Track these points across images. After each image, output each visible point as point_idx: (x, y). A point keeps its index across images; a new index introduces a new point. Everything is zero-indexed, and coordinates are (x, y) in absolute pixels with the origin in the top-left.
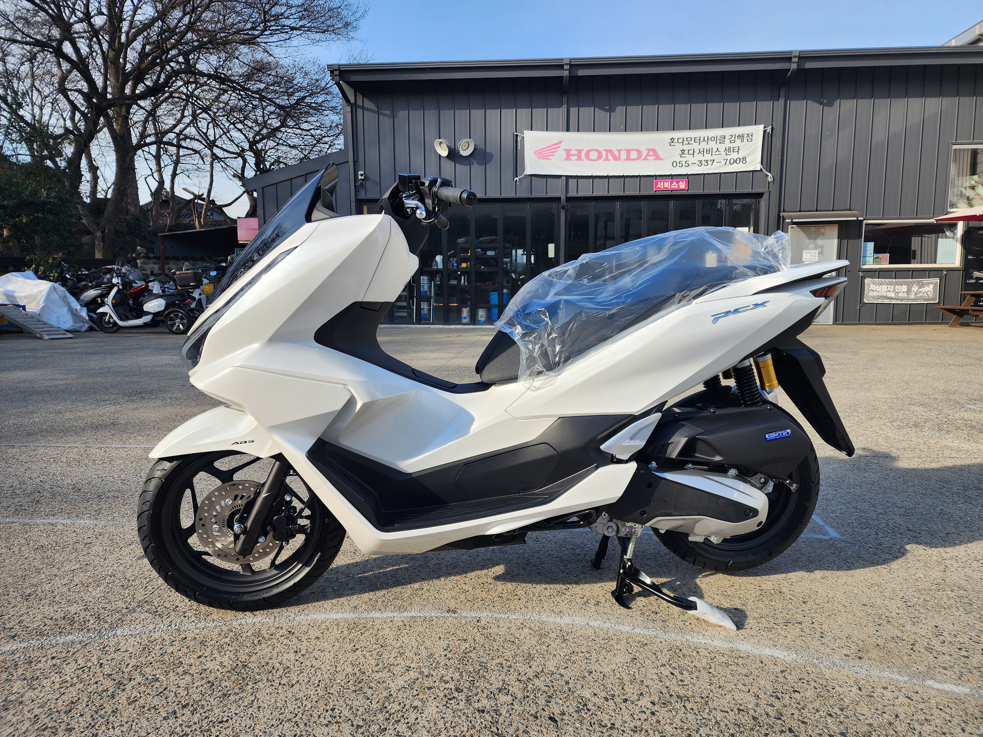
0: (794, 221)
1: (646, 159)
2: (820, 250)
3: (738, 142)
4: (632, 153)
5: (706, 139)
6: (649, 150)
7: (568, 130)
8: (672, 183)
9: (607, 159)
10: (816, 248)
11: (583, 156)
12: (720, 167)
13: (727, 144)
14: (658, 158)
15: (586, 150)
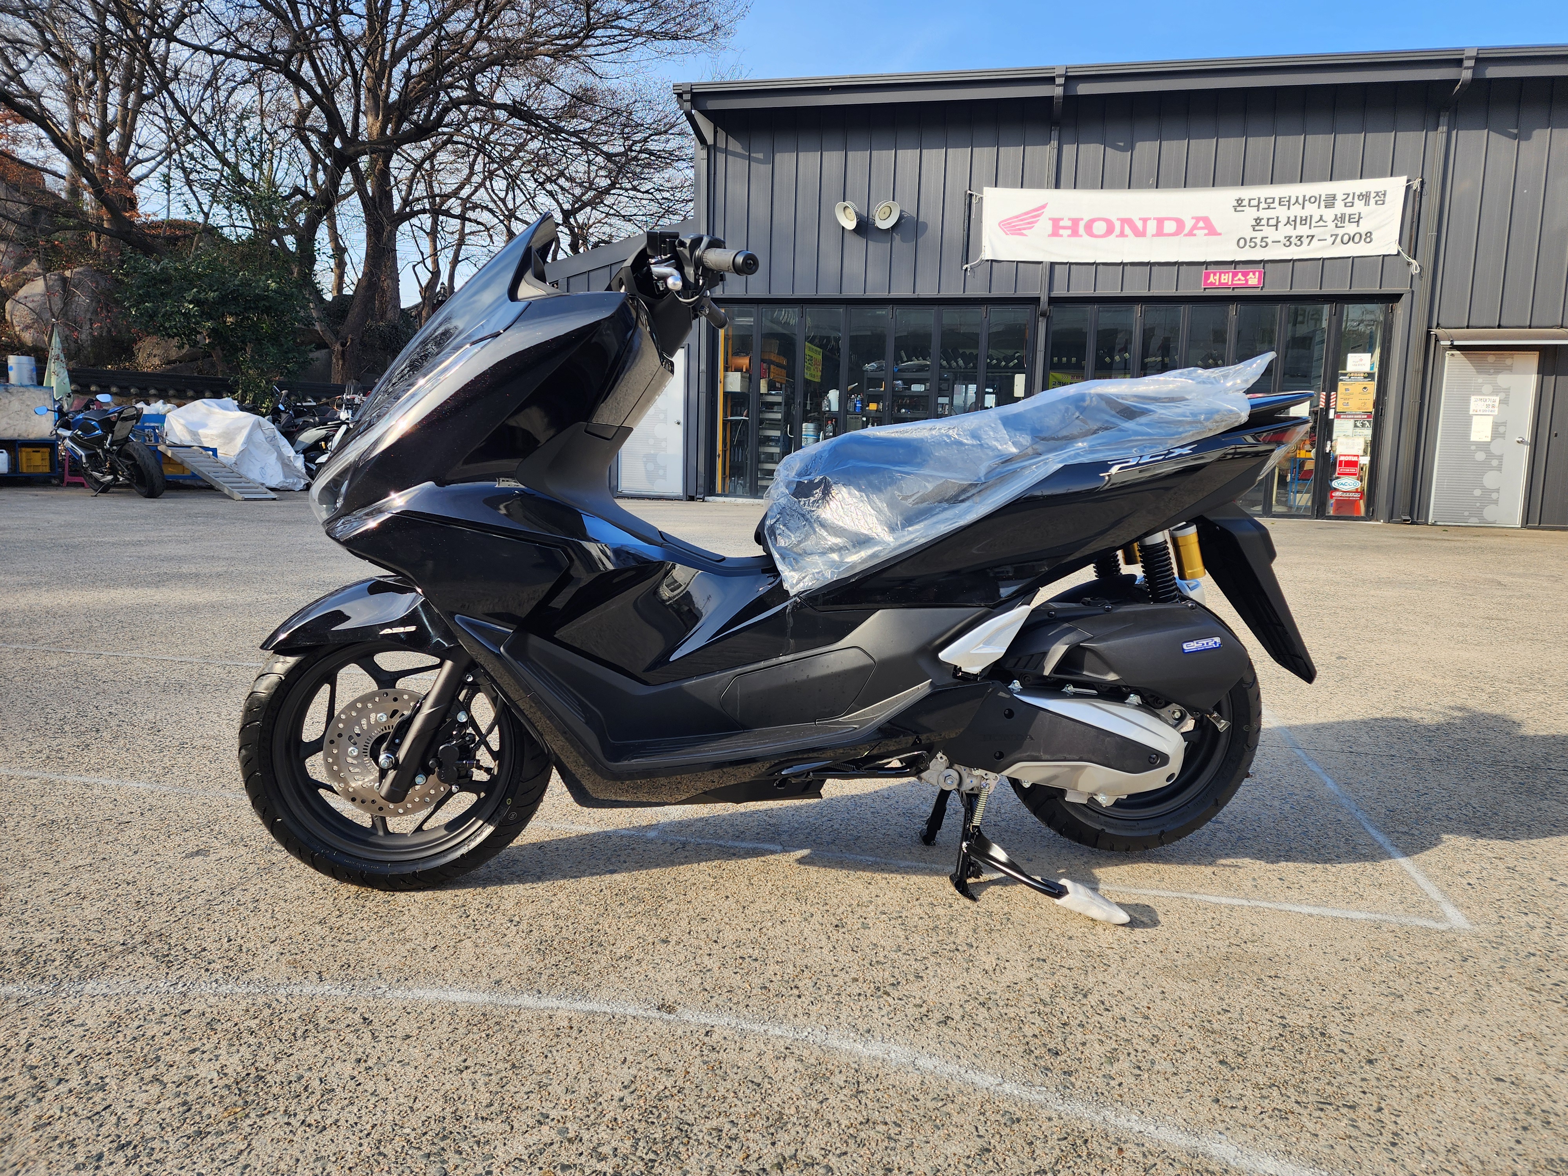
0: (1456, 343)
1: (1191, 234)
2: (1503, 395)
3: (1359, 206)
4: (1166, 223)
5: (1301, 200)
6: (1198, 219)
7: (1057, 186)
8: (1235, 275)
9: (1122, 234)
10: (1495, 392)
11: (1081, 230)
12: (1324, 248)
13: (1339, 208)
14: (1212, 231)
15: (1087, 218)
